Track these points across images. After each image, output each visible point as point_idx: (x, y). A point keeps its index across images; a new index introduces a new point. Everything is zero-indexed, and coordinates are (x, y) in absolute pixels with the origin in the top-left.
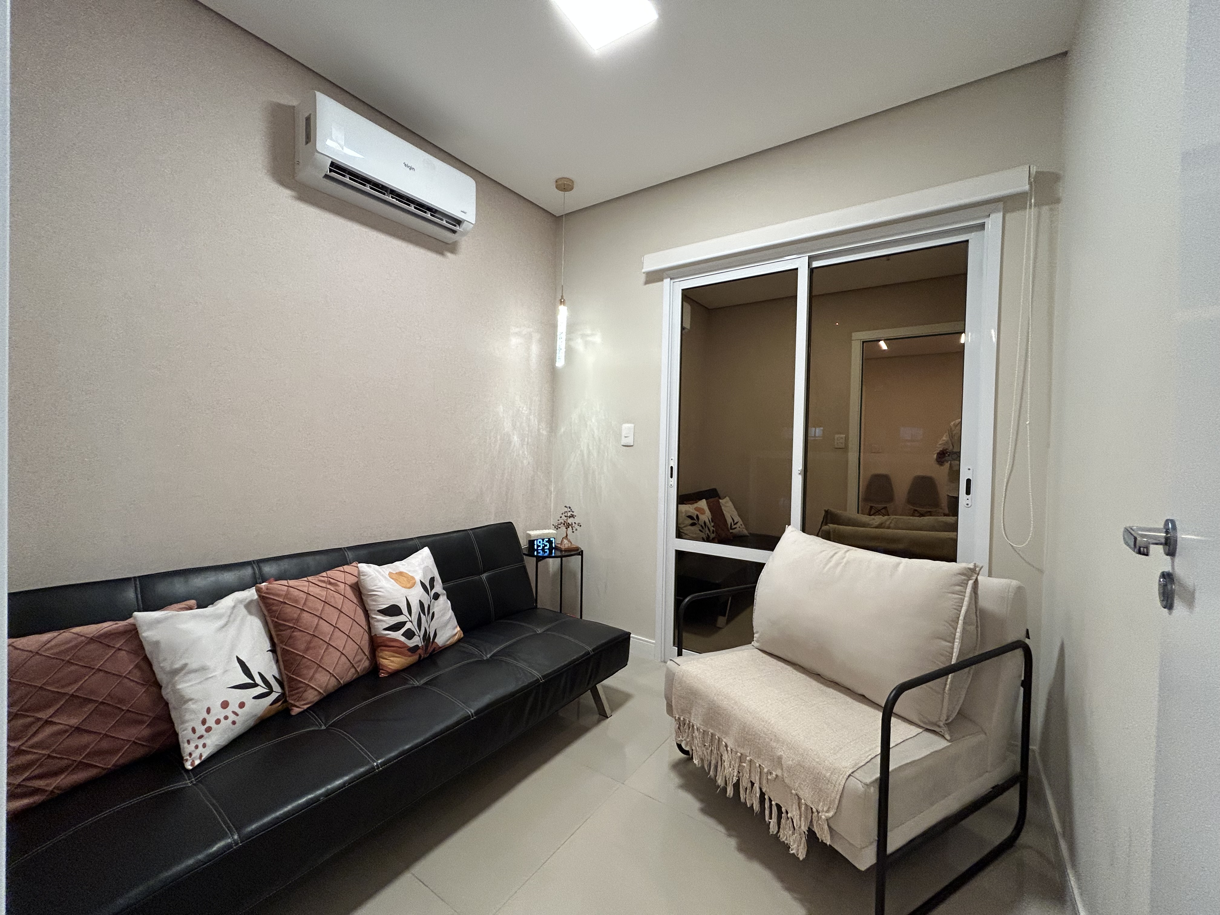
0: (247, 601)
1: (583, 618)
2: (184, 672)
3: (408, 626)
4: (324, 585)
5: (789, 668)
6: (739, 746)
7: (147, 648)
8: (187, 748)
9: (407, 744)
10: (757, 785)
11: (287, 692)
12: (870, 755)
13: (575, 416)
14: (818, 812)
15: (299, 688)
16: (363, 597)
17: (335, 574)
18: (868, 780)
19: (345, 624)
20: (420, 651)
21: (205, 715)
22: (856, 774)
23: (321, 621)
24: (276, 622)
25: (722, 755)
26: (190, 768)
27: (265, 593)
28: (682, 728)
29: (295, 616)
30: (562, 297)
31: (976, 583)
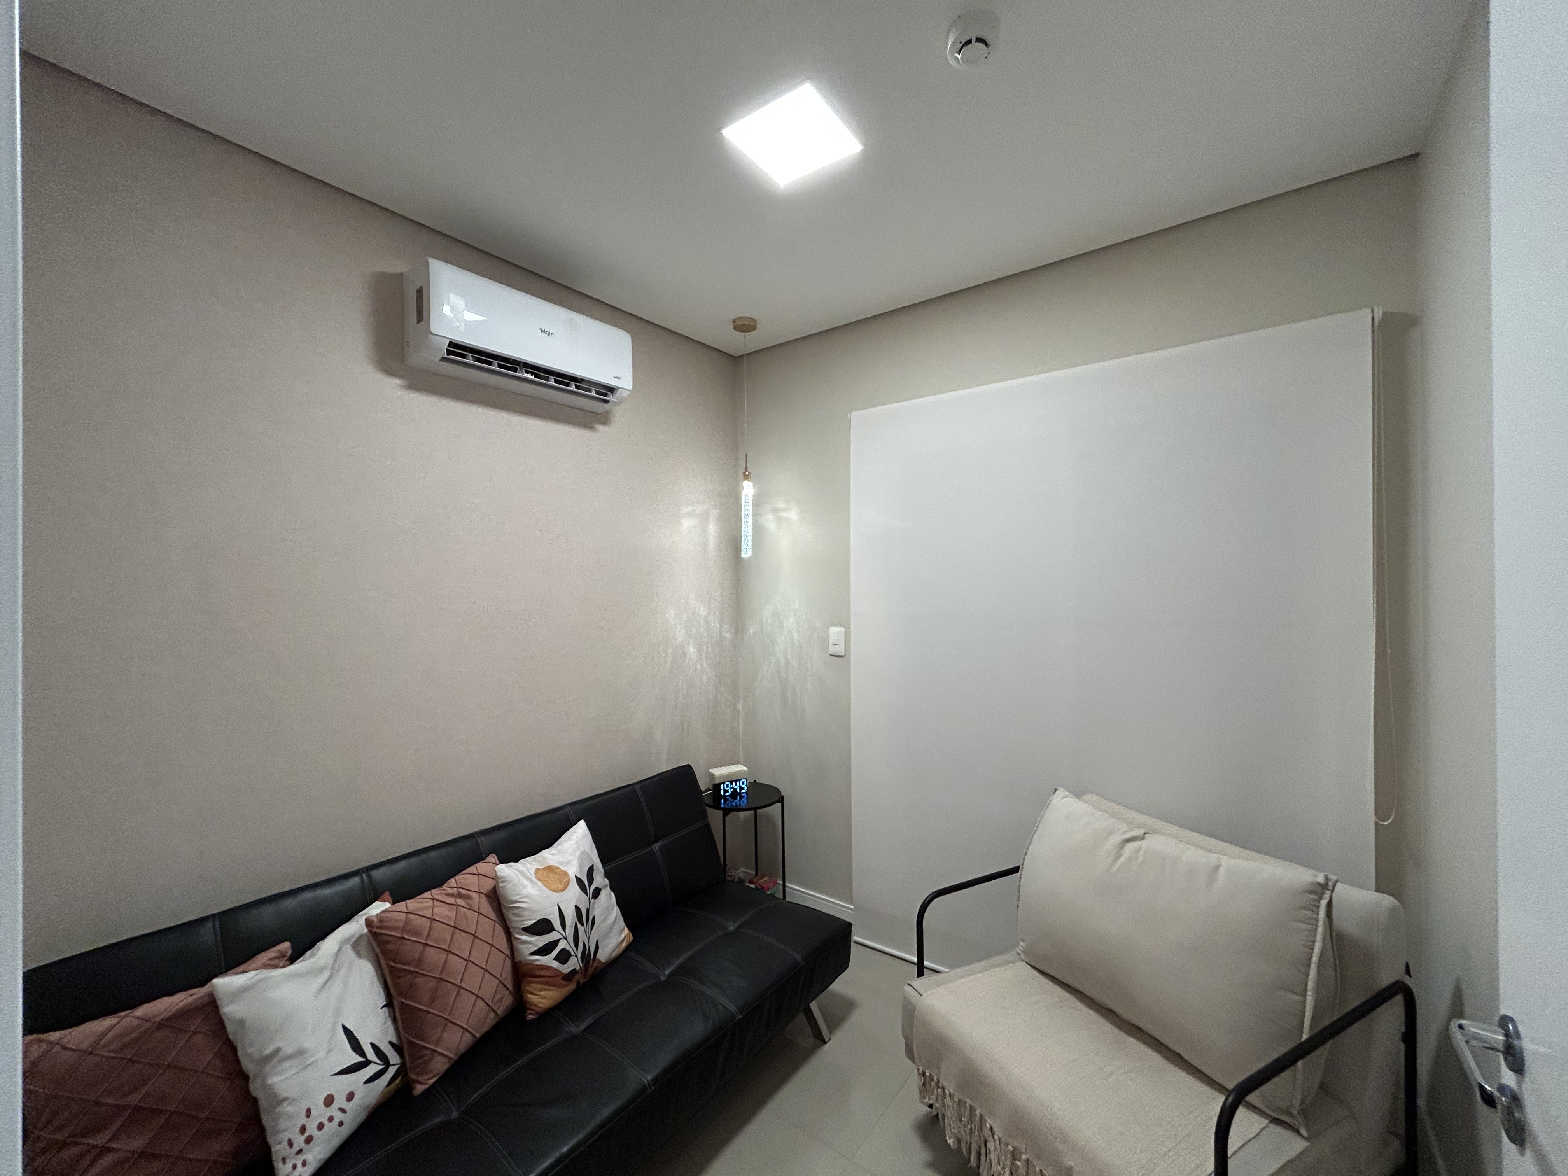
0: (354, 939)
2: (276, 1060)
3: (562, 945)
4: (451, 900)
5: (1071, 998)
6: (1009, 1135)
7: (230, 1028)
8: (282, 1169)
11: (408, 1064)
12: (1197, 1175)
13: (767, 613)
15: (423, 1056)
16: (504, 911)
17: (466, 879)
19: (480, 954)
20: (578, 976)
21: (303, 1120)
23: (451, 956)
24: (392, 967)
25: (986, 1142)
27: (377, 928)
28: (928, 1085)
29: (417, 955)
30: (746, 468)
31: (1330, 905)
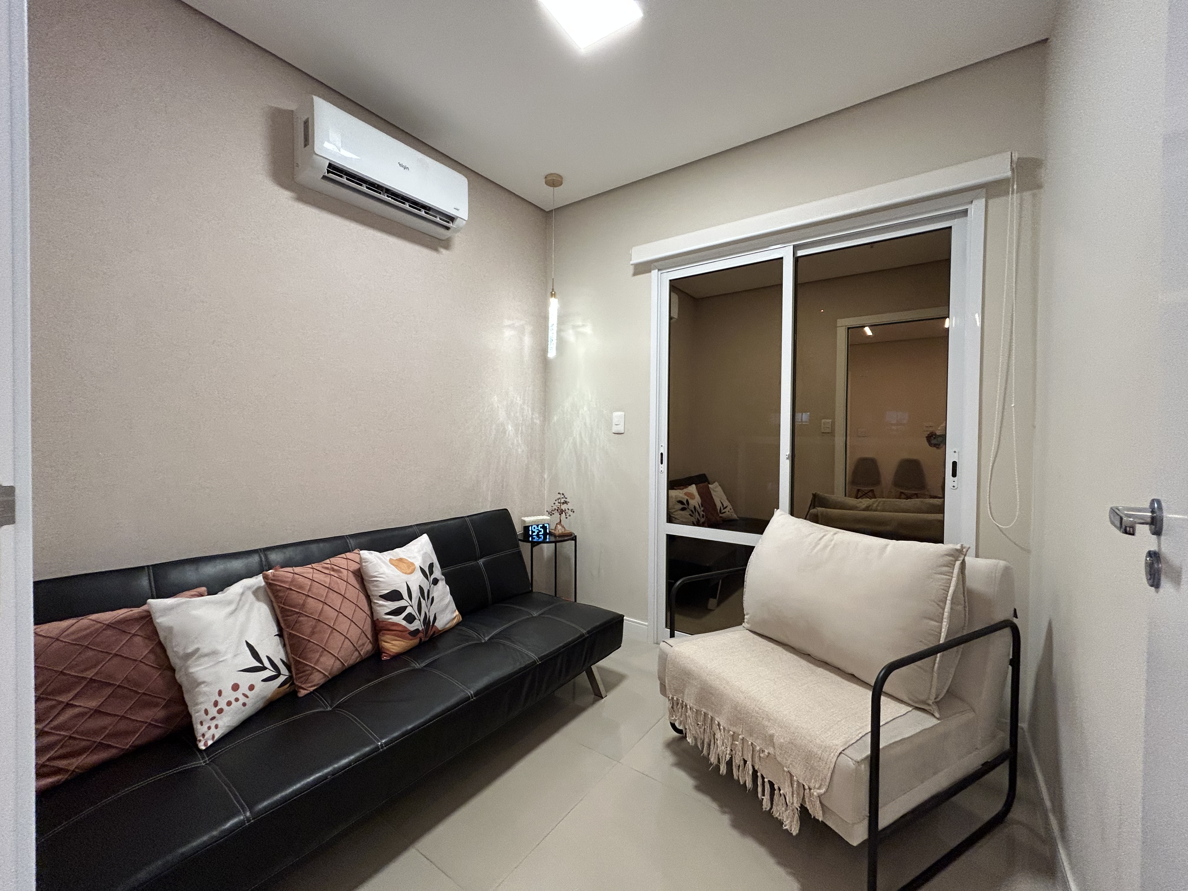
0: (255, 587)
1: (578, 602)
2: (196, 655)
3: (409, 610)
4: (327, 571)
5: (779, 649)
6: (731, 725)
7: (162, 635)
8: (200, 730)
9: (410, 724)
10: (749, 763)
11: (294, 676)
12: (860, 733)
13: (567, 405)
14: (810, 789)
15: (304, 672)
16: (365, 583)
17: (338, 560)
18: (859, 759)
19: (348, 609)
20: (421, 635)
21: (217, 698)
22: (846, 752)
23: (326, 607)
24: (282, 608)
25: (715, 734)
26: (203, 748)
27: (271, 580)
28: (675, 707)
29: (301, 602)
30: (553, 290)
31: (963, 563)
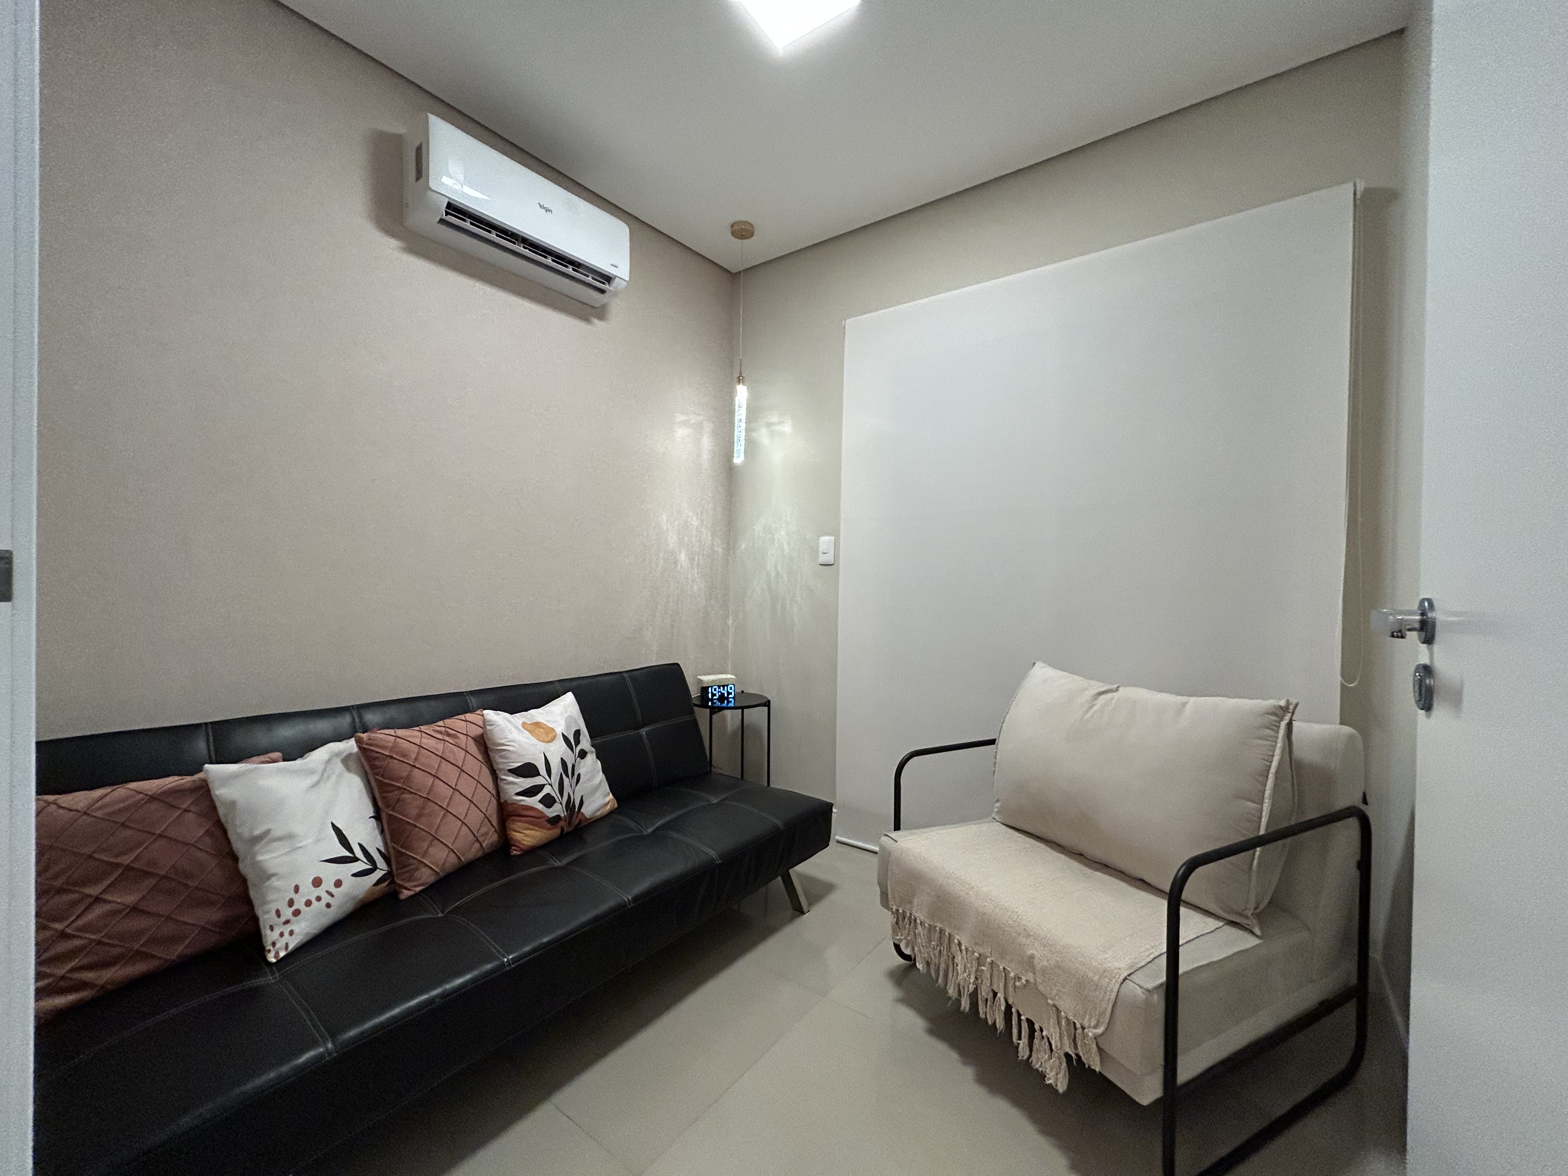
0: (345, 754)
1: (772, 785)
2: (265, 840)
3: (547, 790)
4: (440, 736)
5: (1042, 846)
6: (976, 944)
7: (221, 811)
8: (270, 936)
9: (546, 936)
10: (1000, 995)
11: (395, 871)
12: (1152, 953)
13: (758, 528)
14: (1083, 1028)
15: (410, 865)
16: (490, 753)
17: (456, 723)
18: (1150, 985)
19: (467, 786)
20: (562, 823)
21: (292, 895)
22: (1133, 977)
23: (437, 781)
24: (380, 781)
25: (954, 957)
26: (274, 960)
27: (367, 744)
28: (900, 923)
29: (405, 774)
30: (740, 374)
31: (1290, 725)
